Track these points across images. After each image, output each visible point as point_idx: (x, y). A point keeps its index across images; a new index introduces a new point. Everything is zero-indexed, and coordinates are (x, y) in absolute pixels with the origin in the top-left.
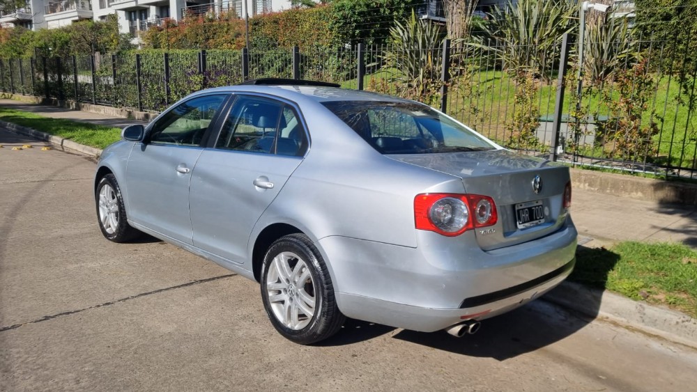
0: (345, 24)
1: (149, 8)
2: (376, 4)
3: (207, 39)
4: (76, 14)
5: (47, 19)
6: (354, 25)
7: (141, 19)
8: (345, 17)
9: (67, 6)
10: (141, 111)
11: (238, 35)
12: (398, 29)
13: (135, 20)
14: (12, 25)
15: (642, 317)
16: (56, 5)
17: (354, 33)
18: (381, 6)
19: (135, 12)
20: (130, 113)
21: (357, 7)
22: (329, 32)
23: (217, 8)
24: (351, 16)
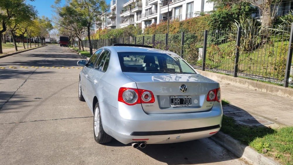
0: (215, 22)
1: (152, 20)
2: (231, 13)
3: (164, 30)
4: (129, 23)
5: (120, 25)
6: (220, 22)
7: (149, 24)
8: (215, 20)
9: (127, 21)
10: (135, 58)
11: (175, 28)
12: (236, 23)
13: (147, 24)
14: (110, 28)
15: (259, 162)
16: (124, 20)
17: (219, 26)
18: (234, 13)
19: (147, 21)
20: (132, 58)
21: (221, 15)
22: (208, 26)
23: (173, 18)
24: (218, 19)
